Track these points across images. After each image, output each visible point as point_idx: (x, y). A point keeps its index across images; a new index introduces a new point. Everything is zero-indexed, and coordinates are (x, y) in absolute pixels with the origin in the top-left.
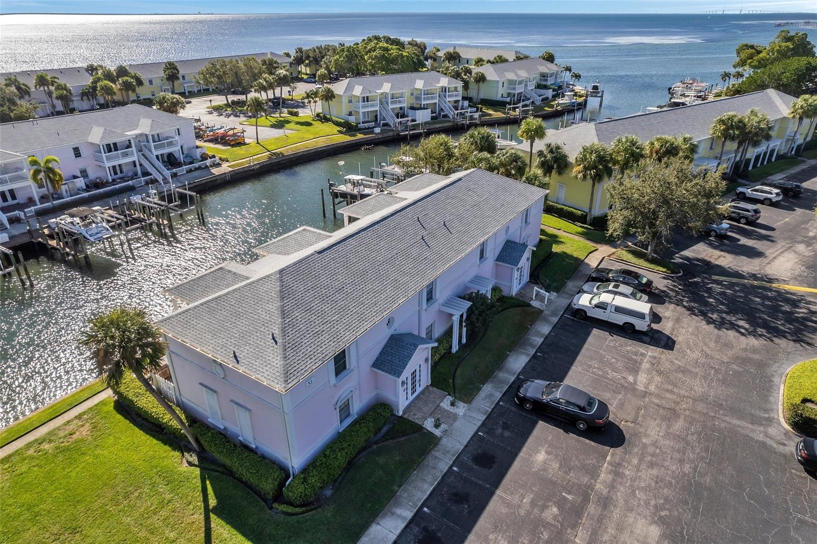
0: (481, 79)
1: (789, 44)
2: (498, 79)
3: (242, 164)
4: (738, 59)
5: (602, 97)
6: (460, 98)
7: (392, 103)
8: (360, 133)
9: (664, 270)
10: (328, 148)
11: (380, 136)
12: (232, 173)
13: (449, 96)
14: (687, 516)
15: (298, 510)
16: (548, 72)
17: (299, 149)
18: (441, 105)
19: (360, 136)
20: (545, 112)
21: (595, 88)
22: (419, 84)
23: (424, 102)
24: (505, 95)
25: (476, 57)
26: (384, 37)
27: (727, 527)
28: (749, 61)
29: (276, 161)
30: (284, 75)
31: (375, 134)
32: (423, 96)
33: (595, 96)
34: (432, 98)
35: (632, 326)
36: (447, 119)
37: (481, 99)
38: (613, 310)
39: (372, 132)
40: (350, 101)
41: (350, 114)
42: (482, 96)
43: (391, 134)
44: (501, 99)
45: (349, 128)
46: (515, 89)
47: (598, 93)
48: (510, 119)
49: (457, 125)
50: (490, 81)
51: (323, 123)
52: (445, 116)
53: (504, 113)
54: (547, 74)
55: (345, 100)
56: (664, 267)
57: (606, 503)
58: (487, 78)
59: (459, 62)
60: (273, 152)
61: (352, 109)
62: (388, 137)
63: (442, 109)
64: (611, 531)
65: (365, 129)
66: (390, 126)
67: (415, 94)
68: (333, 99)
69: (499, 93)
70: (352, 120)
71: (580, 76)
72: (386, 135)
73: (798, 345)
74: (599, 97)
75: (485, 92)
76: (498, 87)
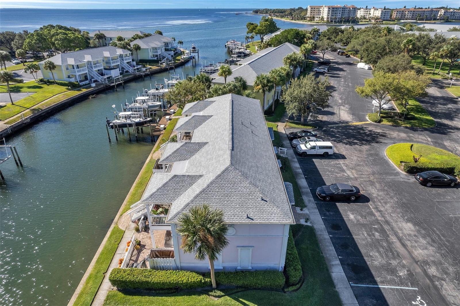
0: (138, 48)
1: (267, 22)
2: (148, 48)
3: (14, 120)
4: (247, 30)
5: (198, 53)
6: (131, 60)
7: (95, 67)
8: (83, 88)
9: (311, 127)
10: (68, 101)
11: (96, 88)
12: (11, 128)
13: (125, 60)
14: (412, 215)
15: (298, 286)
16: (168, 41)
17: (50, 104)
18: (122, 66)
19: (84, 91)
20: (177, 63)
21: (194, 48)
22: (107, 54)
23: (112, 65)
24: (152, 56)
25: (117, 36)
26: (57, 26)
27: (425, 213)
28: (254, 31)
29: (38, 114)
30: (5, 54)
31: (93, 87)
32: (111, 61)
33: (195, 53)
34: (117, 62)
35: (327, 153)
36: (128, 73)
37: (140, 60)
38: (318, 148)
39: (90, 87)
40: (67, 69)
41: (69, 77)
42: (140, 58)
43: (102, 86)
44: (151, 59)
45: (73, 86)
46: (157, 52)
47: (196, 50)
48: (162, 69)
49: (136, 76)
50: (143, 49)
51: (48, 85)
52: (127, 72)
53: (158, 66)
54: (168, 42)
55: (64, 68)
56: (311, 126)
57: (387, 222)
58: (141, 48)
59: (105, 39)
60: (32, 108)
61: (70, 74)
62: (100, 88)
63: (123, 68)
64: (399, 232)
65: (84, 85)
66: (99, 82)
67: (105, 61)
68: (55, 69)
69: (150, 56)
70: (73, 80)
71: (182, 43)
72: (99, 87)
73: (378, 144)
74: (197, 52)
75: (142, 56)
76: (148, 52)
